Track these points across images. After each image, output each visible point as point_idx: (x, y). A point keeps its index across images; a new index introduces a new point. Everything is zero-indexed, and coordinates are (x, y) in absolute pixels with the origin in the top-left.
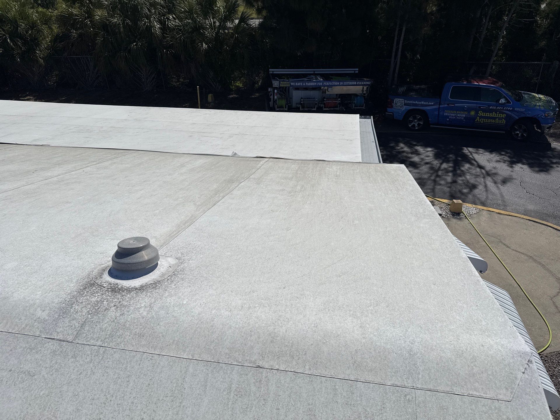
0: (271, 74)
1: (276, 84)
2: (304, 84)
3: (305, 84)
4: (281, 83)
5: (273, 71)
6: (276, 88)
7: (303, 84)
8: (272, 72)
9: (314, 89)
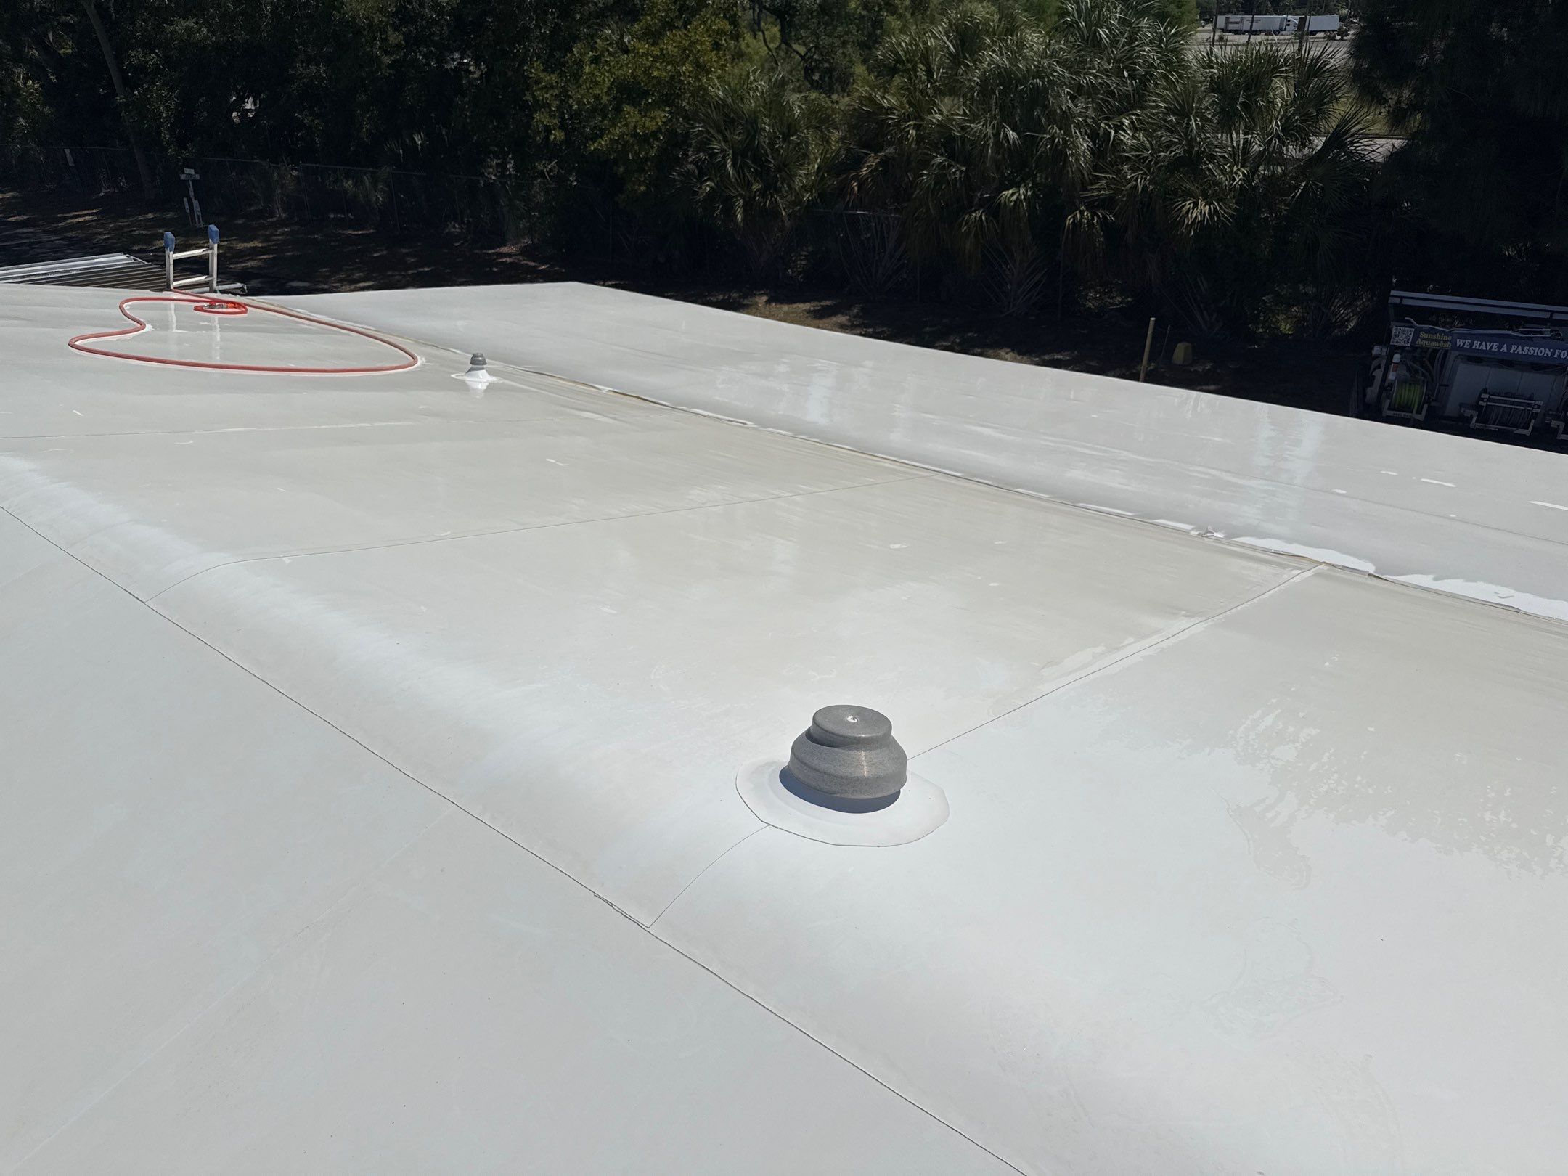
0: (1395, 305)
1: (1402, 337)
2: (1505, 349)
3: (1509, 349)
4: (1422, 334)
5: (1402, 298)
6: (1401, 349)
7: (1500, 347)
8: (1397, 300)
9: (1537, 366)
